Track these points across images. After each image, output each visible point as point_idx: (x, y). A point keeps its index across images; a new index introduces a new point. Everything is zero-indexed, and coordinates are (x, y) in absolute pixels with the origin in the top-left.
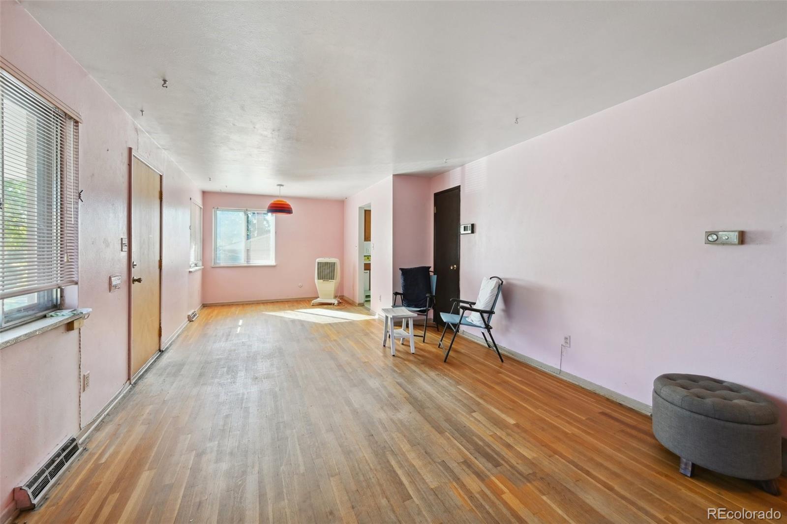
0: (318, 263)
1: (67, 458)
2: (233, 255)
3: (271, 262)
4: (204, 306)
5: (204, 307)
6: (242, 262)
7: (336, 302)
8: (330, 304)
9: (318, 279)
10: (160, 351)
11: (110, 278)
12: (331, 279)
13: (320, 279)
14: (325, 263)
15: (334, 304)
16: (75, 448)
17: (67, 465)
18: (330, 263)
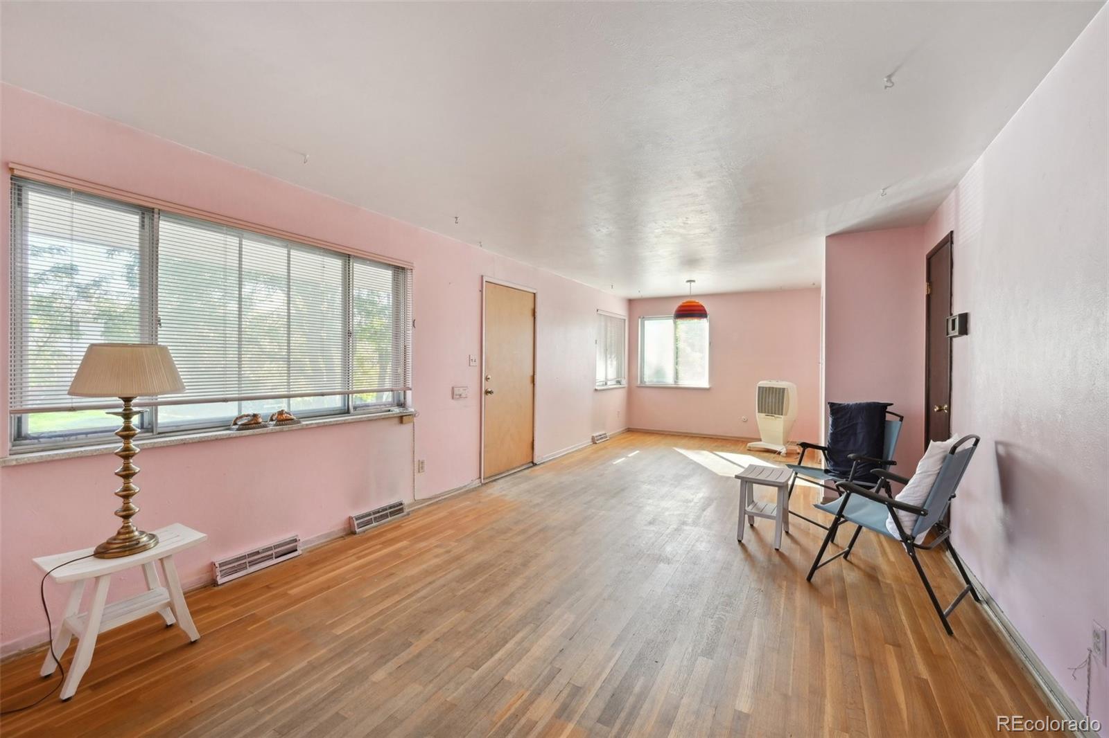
0: (759, 388)
1: (392, 514)
2: (659, 372)
3: (704, 383)
4: (630, 430)
5: (628, 431)
6: (670, 381)
7: (784, 451)
8: (774, 452)
9: (759, 412)
10: (533, 462)
11: (453, 388)
12: (779, 414)
13: (762, 412)
14: (770, 388)
15: (779, 453)
16: (401, 510)
17: (390, 519)
18: (776, 388)
